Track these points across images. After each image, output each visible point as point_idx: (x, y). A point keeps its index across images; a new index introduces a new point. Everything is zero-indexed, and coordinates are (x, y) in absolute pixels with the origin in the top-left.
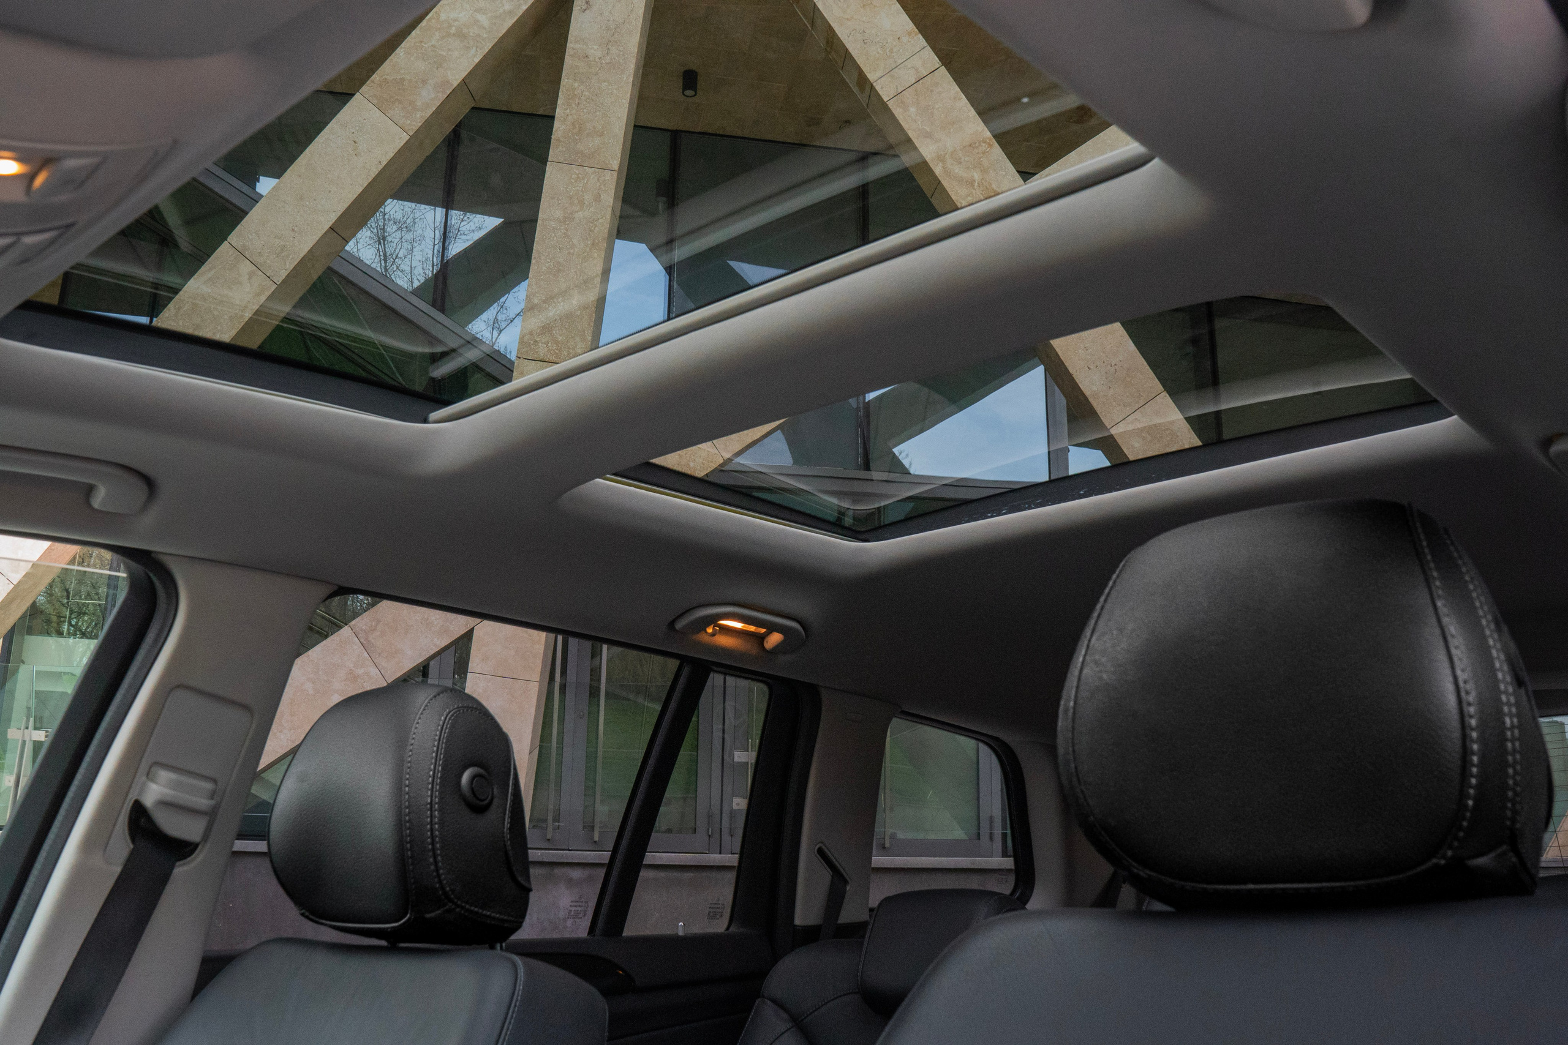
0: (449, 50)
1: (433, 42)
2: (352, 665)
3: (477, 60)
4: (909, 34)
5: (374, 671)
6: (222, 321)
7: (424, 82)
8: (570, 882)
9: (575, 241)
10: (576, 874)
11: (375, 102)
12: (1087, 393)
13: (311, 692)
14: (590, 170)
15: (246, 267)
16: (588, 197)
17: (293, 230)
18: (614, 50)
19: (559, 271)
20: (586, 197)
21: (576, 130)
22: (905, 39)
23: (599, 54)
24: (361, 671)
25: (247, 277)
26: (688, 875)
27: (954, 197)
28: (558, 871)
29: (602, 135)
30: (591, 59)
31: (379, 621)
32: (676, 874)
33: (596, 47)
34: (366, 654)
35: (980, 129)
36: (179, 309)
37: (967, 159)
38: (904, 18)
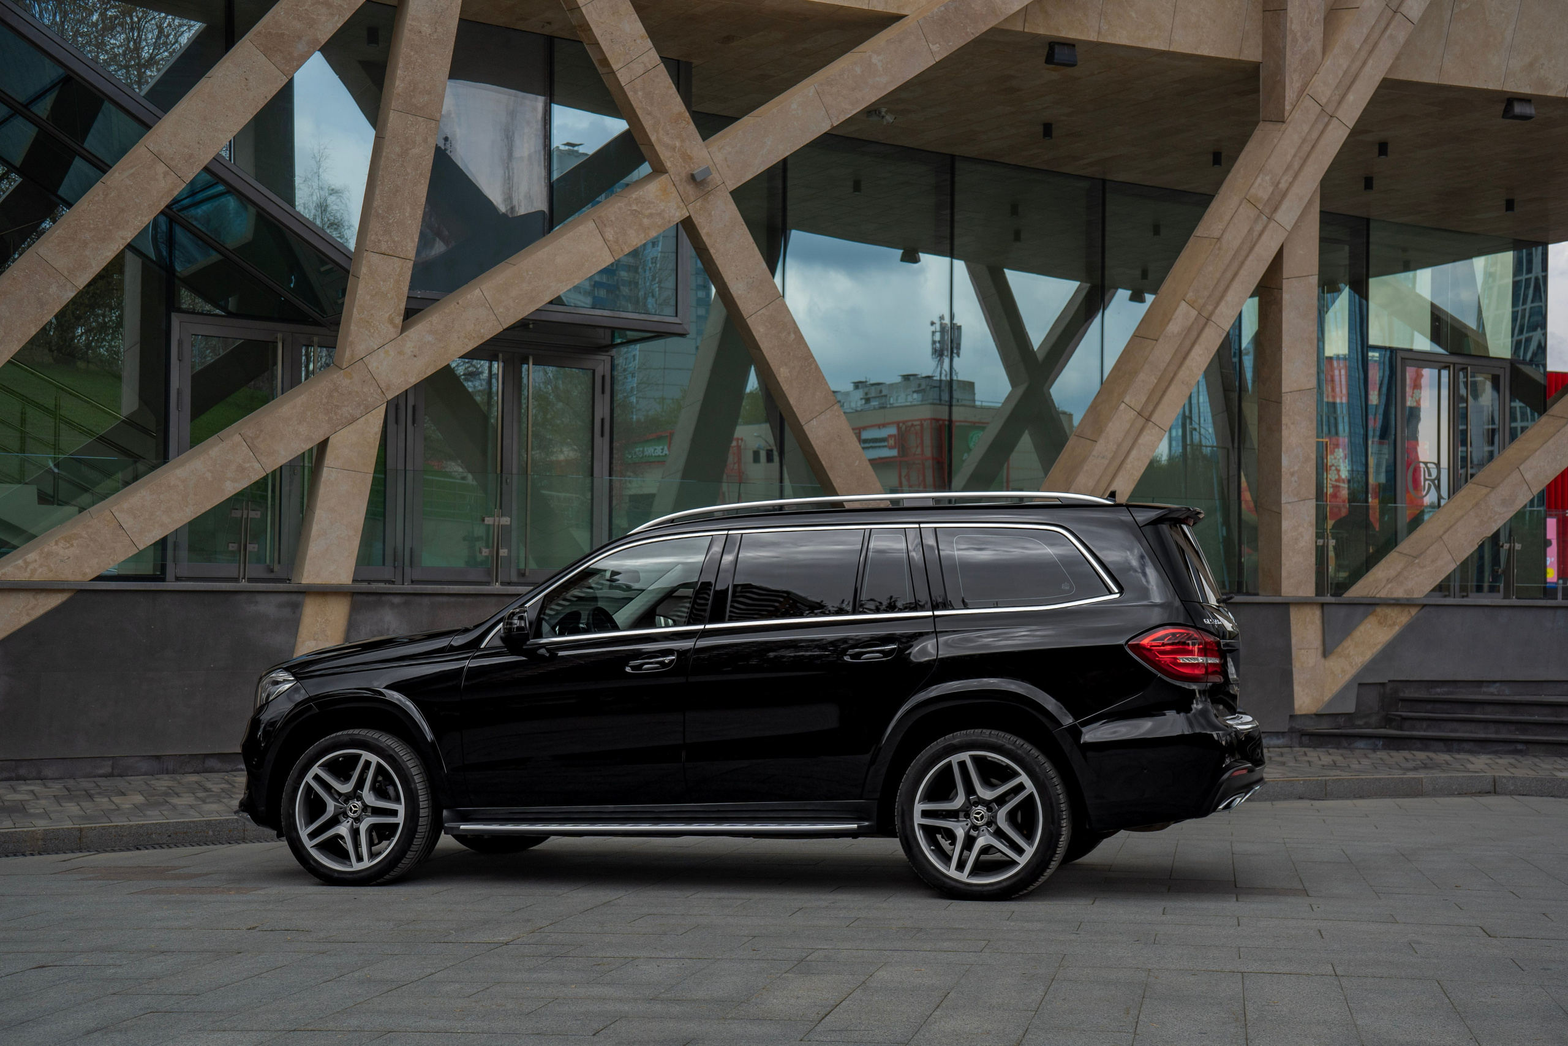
0: (318, 15)
1: (306, 7)
2: (240, 462)
3: (339, 25)
4: (642, 37)
5: (257, 465)
6: (142, 207)
7: (300, 38)
8: (393, 606)
9: (409, 170)
10: (397, 600)
11: (262, 49)
12: (735, 296)
13: (210, 479)
14: (421, 119)
15: (161, 168)
16: (419, 139)
17: (199, 143)
18: (440, 30)
19: (397, 191)
20: (417, 139)
21: (412, 88)
22: (639, 41)
23: (429, 31)
24: (247, 465)
25: (162, 175)
26: (468, 600)
27: (662, 158)
28: (385, 598)
29: (429, 93)
30: (424, 34)
31: (261, 431)
32: (461, 599)
33: (427, 25)
34: (251, 454)
35: (683, 111)
36: (107, 195)
37: (673, 131)
38: (639, 25)
